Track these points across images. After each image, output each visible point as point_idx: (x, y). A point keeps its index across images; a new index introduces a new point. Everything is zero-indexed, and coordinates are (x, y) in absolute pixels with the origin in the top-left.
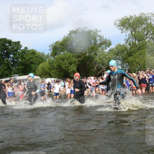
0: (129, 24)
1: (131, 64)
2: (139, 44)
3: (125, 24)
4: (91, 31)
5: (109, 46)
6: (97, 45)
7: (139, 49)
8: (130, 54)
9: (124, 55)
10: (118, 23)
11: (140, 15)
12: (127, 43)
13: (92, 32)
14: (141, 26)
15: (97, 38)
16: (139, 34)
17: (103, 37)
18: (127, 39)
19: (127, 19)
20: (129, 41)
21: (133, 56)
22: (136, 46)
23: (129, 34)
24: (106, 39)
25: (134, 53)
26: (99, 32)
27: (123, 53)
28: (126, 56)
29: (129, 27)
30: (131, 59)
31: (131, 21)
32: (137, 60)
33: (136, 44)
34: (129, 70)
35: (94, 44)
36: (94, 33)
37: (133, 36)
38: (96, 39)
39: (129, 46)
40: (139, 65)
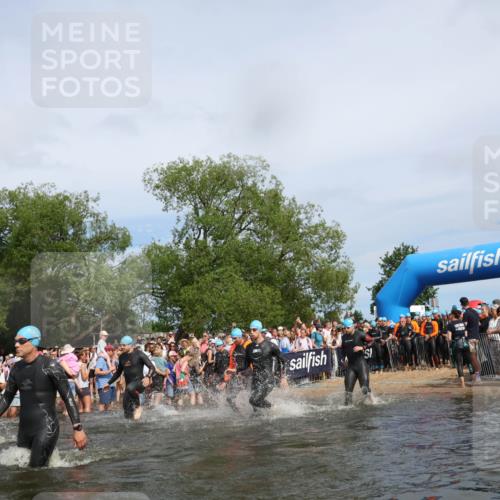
0: (191, 185)
1: (187, 309)
2: (214, 246)
3: (177, 181)
4: (66, 198)
5: (123, 249)
6: (83, 243)
7: (215, 263)
8: (186, 279)
9: (167, 280)
10: (156, 178)
11: (226, 160)
12: (179, 242)
13: (70, 201)
14: (225, 194)
15: (85, 220)
16: (218, 217)
17: (104, 219)
18: (179, 229)
19: (184, 168)
20: (187, 235)
21: (195, 285)
22: (208, 254)
23: (187, 216)
24: (113, 226)
25: (200, 274)
26: (95, 201)
27: (167, 273)
28: (173, 282)
29: (188, 193)
30: (188, 293)
31: (196, 176)
32: (207, 298)
33: (206, 247)
34: (180, 327)
35: (73, 239)
36: (79, 204)
37: (199, 221)
38: (81, 223)
39: (184, 254)
40: (214, 312)
